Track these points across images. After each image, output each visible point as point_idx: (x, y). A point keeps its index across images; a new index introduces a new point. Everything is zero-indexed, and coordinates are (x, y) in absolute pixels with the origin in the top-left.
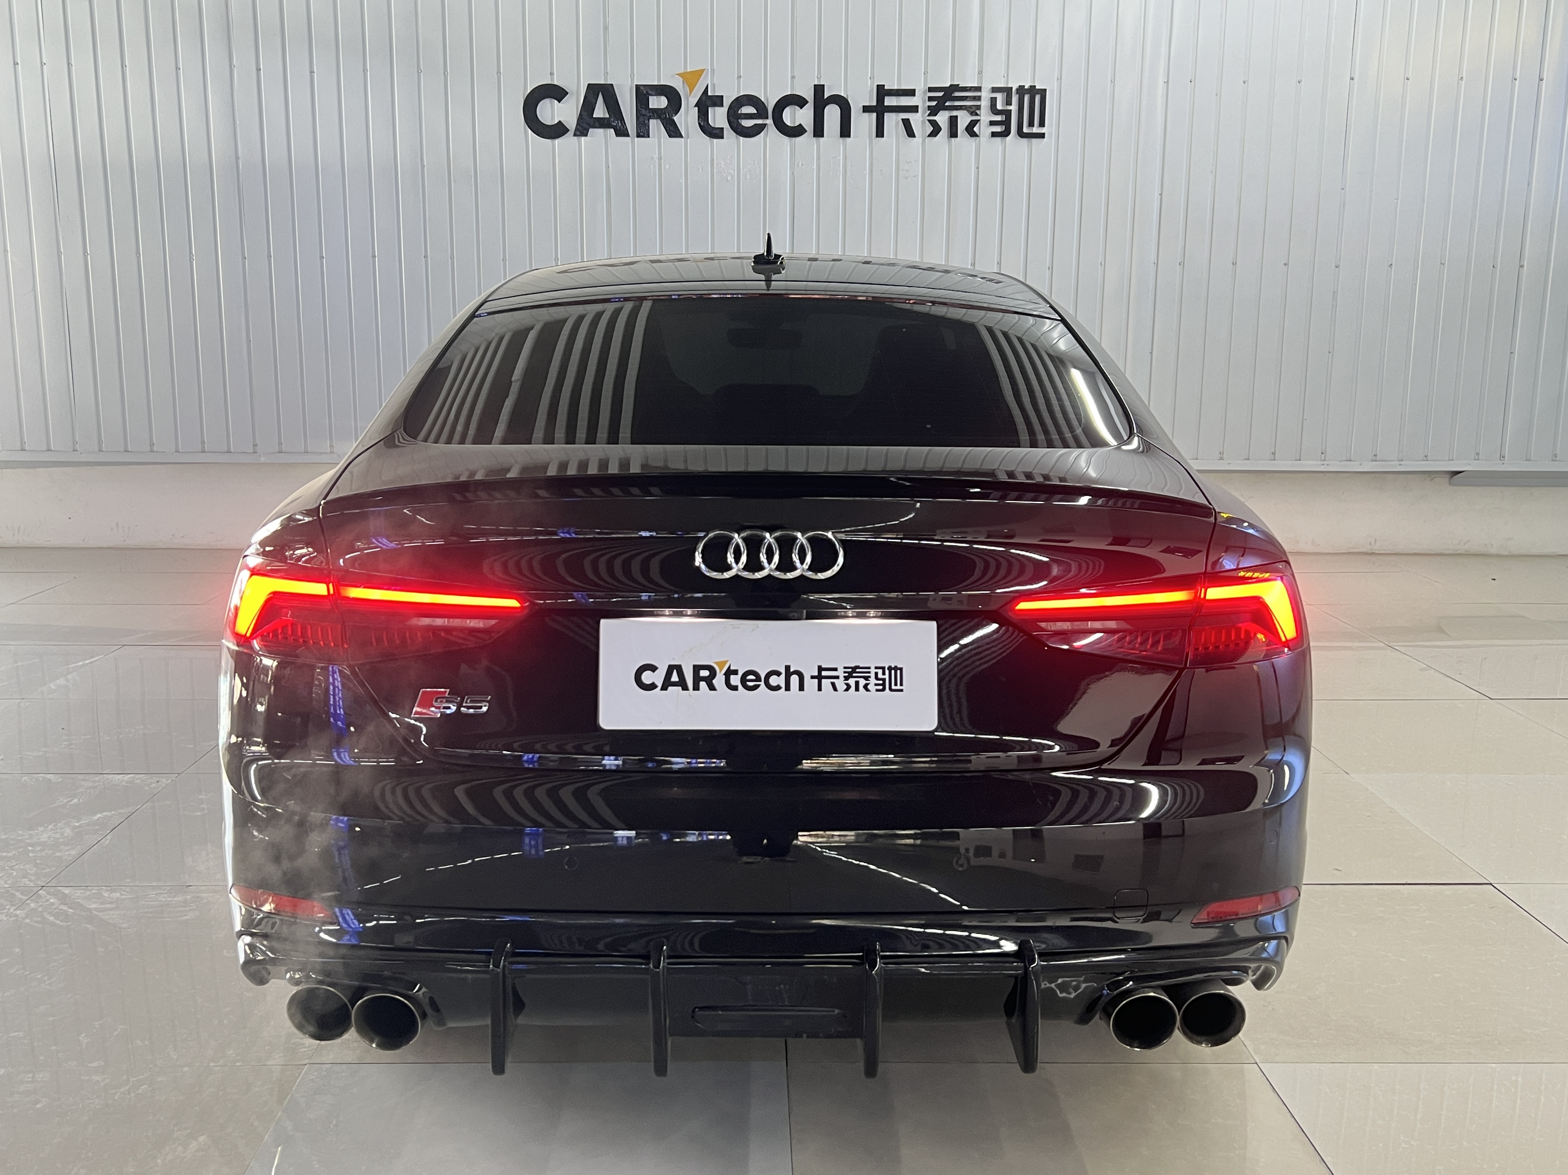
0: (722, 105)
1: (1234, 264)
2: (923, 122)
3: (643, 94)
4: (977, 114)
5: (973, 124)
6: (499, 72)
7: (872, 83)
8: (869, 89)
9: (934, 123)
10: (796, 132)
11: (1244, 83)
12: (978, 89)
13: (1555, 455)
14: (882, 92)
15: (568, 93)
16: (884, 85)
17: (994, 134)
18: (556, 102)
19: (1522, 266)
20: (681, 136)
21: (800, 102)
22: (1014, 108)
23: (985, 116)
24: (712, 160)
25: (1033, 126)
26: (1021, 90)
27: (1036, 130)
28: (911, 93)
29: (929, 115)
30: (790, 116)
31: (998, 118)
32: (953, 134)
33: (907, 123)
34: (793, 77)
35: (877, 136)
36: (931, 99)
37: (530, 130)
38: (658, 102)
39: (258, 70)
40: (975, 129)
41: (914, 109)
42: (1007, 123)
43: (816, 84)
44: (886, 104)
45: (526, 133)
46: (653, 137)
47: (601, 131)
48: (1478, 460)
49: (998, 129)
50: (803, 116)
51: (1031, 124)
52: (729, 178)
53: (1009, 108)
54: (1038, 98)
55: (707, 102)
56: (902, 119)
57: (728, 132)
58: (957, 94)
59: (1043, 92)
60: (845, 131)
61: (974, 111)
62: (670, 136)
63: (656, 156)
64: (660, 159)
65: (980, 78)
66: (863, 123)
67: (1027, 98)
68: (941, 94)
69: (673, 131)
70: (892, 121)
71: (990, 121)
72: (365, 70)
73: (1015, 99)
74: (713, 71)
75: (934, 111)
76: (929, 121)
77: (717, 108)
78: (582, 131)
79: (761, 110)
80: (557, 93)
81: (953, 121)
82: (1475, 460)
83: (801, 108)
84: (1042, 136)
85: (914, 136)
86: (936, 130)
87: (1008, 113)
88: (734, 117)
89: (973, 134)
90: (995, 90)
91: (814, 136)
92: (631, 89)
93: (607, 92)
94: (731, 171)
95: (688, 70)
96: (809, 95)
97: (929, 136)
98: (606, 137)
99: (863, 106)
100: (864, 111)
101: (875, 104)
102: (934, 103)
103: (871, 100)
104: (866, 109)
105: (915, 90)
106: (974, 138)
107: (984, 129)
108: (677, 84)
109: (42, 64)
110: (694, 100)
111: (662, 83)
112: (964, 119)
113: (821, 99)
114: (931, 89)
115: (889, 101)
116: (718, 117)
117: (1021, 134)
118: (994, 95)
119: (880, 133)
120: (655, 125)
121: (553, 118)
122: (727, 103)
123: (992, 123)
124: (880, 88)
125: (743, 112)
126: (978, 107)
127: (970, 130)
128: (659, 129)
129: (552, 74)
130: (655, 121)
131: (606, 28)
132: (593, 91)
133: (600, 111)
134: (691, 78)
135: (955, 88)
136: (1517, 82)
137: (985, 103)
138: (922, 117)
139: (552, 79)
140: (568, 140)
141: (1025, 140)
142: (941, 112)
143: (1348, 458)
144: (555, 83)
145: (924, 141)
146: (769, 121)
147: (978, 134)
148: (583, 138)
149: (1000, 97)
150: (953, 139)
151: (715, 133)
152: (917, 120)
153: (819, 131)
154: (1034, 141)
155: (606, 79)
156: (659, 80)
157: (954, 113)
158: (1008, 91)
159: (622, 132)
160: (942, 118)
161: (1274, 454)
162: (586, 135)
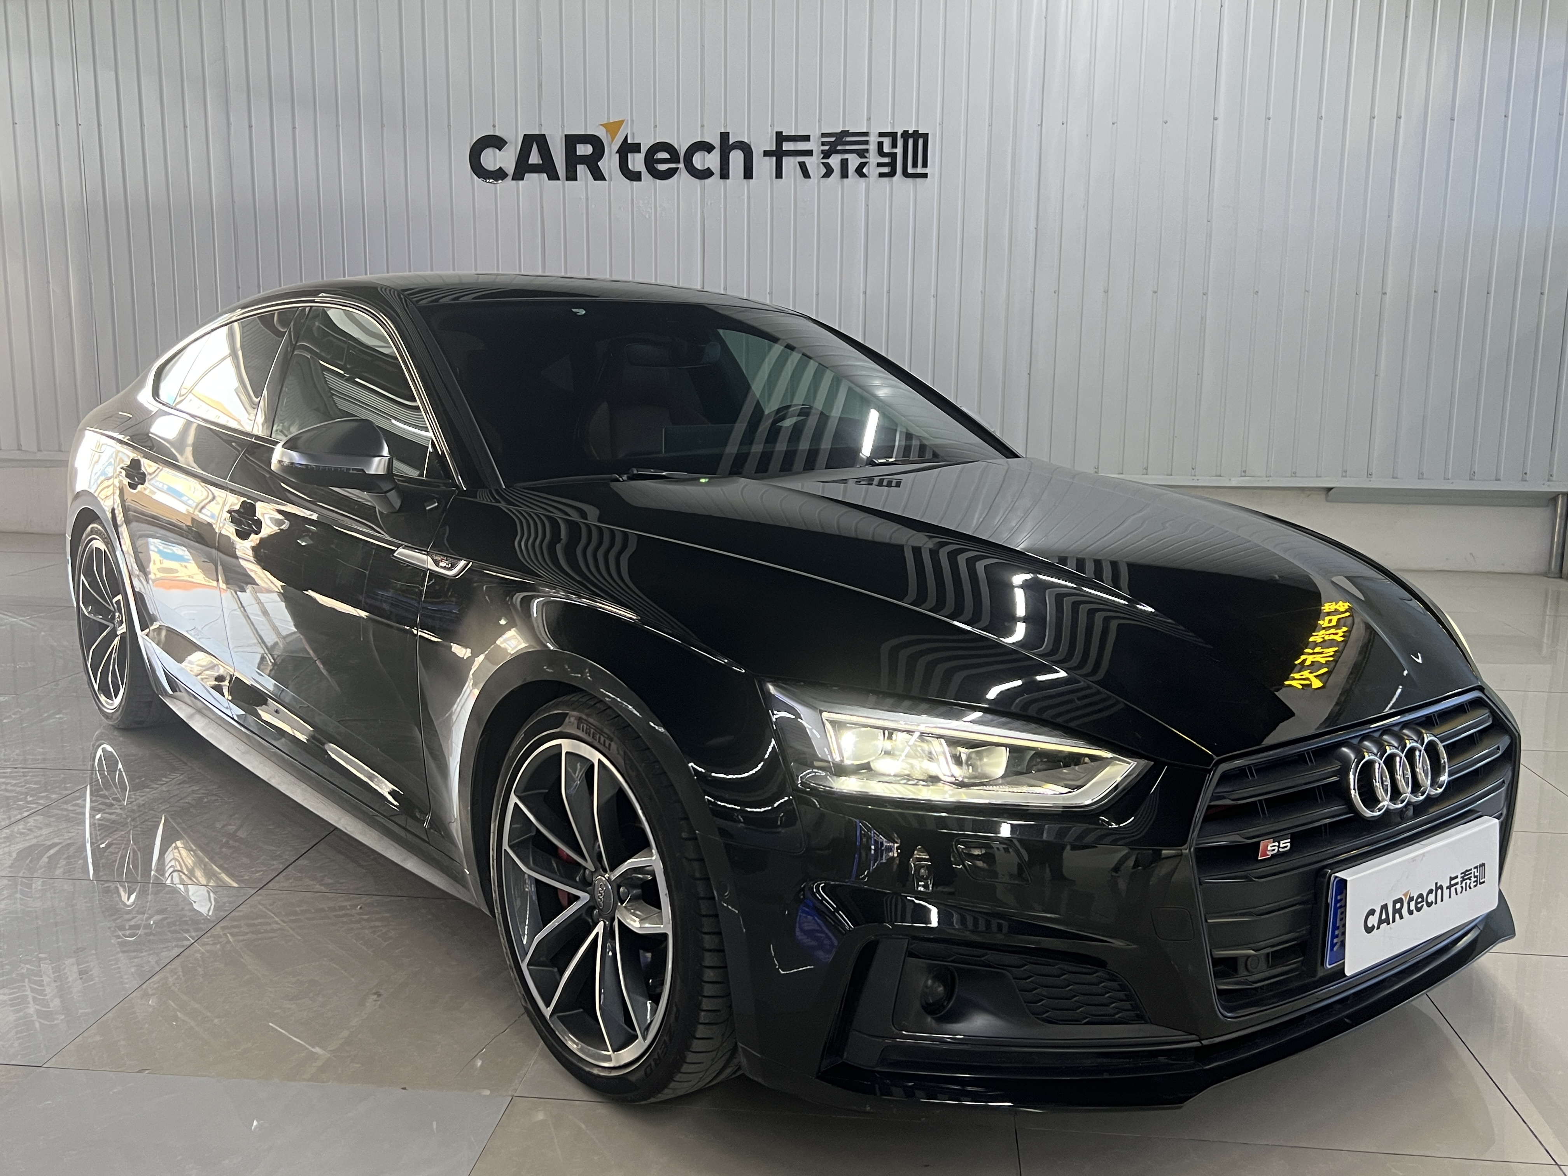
0: (640, 152)
1: (1106, 292)
2: (818, 165)
3: (571, 141)
4: (866, 158)
5: (862, 165)
6: (449, 125)
7: (772, 130)
8: (769, 136)
9: (827, 166)
10: (706, 174)
11: (1113, 124)
12: (866, 134)
13: (1422, 474)
14: (780, 138)
15: (506, 143)
16: (782, 132)
17: (881, 175)
18: (498, 151)
19: (1385, 294)
20: (605, 179)
21: (708, 148)
22: (899, 151)
23: (873, 158)
24: (632, 200)
25: (917, 167)
26: (906, 135)
27: (920, 170)
28: (807, 138)
29: (823, 158)
30: (700, 161)
31: (886, 160)
32: (844, 174)
33: (803, 166)
34: (702, 126)
35: (777, 177)
36: (823, 144)
37: (475, 177)
38: (584, 150)
39: (250, 127)
40: (864, 170)
41: (809, 153)
42: (893, 165)
43: (723, 131)
44: (784, 149)
45: (472, 178)
46: (581, 180)
47: (535, 175)
48: (1346, 477)
49: (886, 170)
50: (712, 161)
51: (915, 165)
52: (647, 216)
53: (895, 151)
54: (921, 142)
55: (627, 149)
56: (799, 162)
57: (645, 175)
58: (849, 139)
59: (925, 136)
60: (748, 174)
61: (862, 154)
62: (595, 180)
63: (583, 197)
64: (587, 199)
65: (869, 126)
66: (764, 166)
67: (911, 142)
68: (833, 139)
69: (598, 175)
70: (790, 164)
71: (878, 163)
72: (338, 125)
73: (900, 143)
74: (632, 121)
75: (826, 155)
76: (823, 163)
77: (636, 155)
78: (518, 176)
79: (674, 156)
80: (497, 142)
81: (844, 164)
82: (1342, 476)
83: (709, 153)
84: (925, 176)
85: (809, 177)
86: (829, 172)
87: (893, 156)
88: (650, 162)
89: (862, 175)
90: (881, 135)
91: (721, 178)
92: (561, 138)
93: (541, 141)
94: (649, 210)
95: (611, 121)
96: (716, 141)
97: (823, 177)
98: (540, 180)
99: (764, 151)
100: (764, 156)
101: (774, 149)
102: (827, 148)
103: (771, 145)
104: (767, 153)
105: (809, 136)
106: (863, 179)
107: (871, 170)
108: (601, 133)
109: (78, 125)
110: (616, 146)
111: (589, 133)
112: (854, 162)
113: (726, 145)
114: (824, 135)
115: (787, 146)
116: (636, 162)
117: (906, 174)
118: (881, 139)
119: (779, 175)
120: (581, 169)
121: (495, 164)
122: (644, 149)
123: (879, 165)
124: (779, 134)
125: (659, 157)
126: (867, 151)
127: (859, 171)
128: (586, 174)
129: (494, 126)
130: (582, 166)
131: (540, 85)
132: (528, 140)
133: (534, 158)
134: (613, 128)
135: (845, 133)
136: (1375, 120)
137: (873, 147)
138: (818, 159)
139: (494, 131)
140: (508, 182)
141: (910, 180)
142: (833, 156)
143: (1218, 473)
144: (497, 134)
145: (819, 182)
146: (681, 165)
147: (867, 174)
148: (521, 182)
149: (887, 142)
150: (845, 180)
151: (635, 177)
152: (813, 163)
153: (724, 174)
154: (918, 180)
155: (540, 130)
156: (586, 129)
157: (846, 156)
158: (893, 136)
159: (553, 176)
160: (835, 161)
161: (1146, 469)
162: (523, 179)
